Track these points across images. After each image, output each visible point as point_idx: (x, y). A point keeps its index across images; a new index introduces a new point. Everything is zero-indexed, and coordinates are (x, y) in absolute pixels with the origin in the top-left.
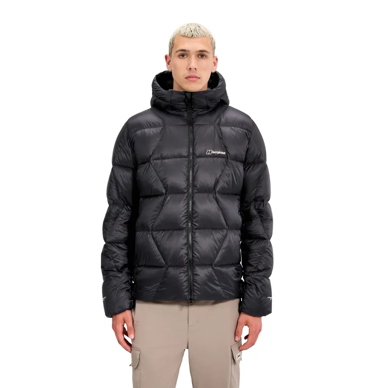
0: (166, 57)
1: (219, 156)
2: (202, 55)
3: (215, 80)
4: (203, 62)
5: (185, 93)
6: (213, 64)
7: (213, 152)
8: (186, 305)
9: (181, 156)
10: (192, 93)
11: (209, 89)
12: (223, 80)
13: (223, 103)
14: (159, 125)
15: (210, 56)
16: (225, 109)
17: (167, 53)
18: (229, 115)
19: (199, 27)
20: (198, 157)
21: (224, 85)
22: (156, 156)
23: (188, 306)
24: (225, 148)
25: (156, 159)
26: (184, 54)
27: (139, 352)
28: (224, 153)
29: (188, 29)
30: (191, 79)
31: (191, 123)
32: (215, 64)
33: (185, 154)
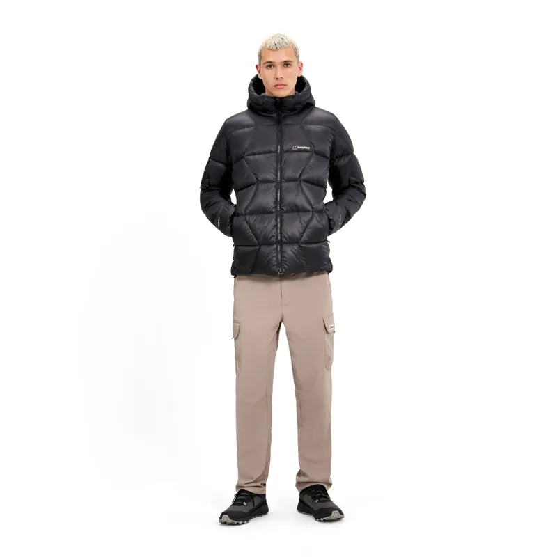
0: (257, 66)
1: (304, 151)
2: (287, 64)
3: (302, 84)
4: (289, 70)
5: (275, 98)
6: (299, 69)
7: (299, 147)
8: (278, 281)
9: (270, 152)
10: (281, 99)
11: (297, 93)
12: (309, 84)
13: (310, 105)
14: (252, 126)
15: (295, 64)
16: (312, 110)
17: (258, 63)
18: (315, 114)
19: (282, 39)
20: (286, 152)
21: (309, 89)
22: (250, 152)
23: (280, 280)
24: (310, 144)
25: (248, 155)
26: (271, 65)
27: (238, 325)
28: (309, 148)
29: (273, 42)
30: (279, 87)
31: (279, 122)
32: (300, 69)
33: (273, 149)
